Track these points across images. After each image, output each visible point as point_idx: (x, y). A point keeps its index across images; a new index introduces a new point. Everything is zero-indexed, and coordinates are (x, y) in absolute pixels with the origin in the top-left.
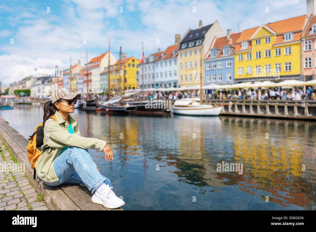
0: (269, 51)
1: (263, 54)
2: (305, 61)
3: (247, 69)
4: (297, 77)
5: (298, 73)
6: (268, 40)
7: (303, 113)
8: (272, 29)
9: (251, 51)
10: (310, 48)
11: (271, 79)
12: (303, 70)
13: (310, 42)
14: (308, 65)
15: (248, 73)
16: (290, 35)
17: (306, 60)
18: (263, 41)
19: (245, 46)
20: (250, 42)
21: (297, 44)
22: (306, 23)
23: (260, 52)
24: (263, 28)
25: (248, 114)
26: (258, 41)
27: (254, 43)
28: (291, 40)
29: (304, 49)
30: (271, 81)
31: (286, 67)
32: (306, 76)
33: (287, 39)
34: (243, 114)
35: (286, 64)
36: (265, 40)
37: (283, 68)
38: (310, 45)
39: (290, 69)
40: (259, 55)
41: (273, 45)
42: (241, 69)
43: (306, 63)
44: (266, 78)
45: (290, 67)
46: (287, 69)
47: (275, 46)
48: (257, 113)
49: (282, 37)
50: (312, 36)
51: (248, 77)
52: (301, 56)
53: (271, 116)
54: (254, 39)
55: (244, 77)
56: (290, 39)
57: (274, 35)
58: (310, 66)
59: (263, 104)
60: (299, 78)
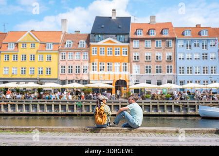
0: (34, 56)
1: (28, 58)
2: (60, 68)
3: (12, 69)
4: (54, 80)
5: (56, 77)
6: (33, 46)
7: (65, 110)
8: (36, 37)
9: (17, 53)
10: (64, 58)
11: (35, 81)
12: (59, 75)
13: (64, 54)
14: (63, 71)
15: (13, 73)
16: (51, 45)
17: (62, 67)
18: (29, 45)
19: (12, 47)
20: (17, 45)
21: (56, 53)
22: (62, 38)
23: (25, 56)
24: (29, 34)
25: (21, 113)
26: (24, 45)
27: (20, 45)
28: (52, 49)
29: (61, 58)
30: (34, 82)
31: (47, 71)
32: (61, 80)
33: (48, 48)
34: (16, 113)
35: (47, 69)
36: (30, 44)
37: (45, 73)
38: (64, 56)
39: (50, 73)
41: (38, 51)
42: (6, 69)
43: (62, 70)
44: (31, 79)
45: (50, 71)
46: (47, 74)
47: (39, 52)
48: (29, 111)
49: (44, 45)
50: (66, 49)
51: (14, 77)
52: (59, 64)
53: (41, 113)
54: (21, 43)
55: (9, 77)
56: (50, 48)
57: (38, 43)
58: (64, 72)
59: (35, 103)
60: (56, 81)
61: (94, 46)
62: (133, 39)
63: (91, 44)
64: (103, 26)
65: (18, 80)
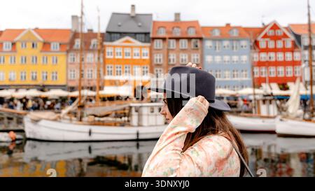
0: (36, 58)
1: (29, 60)
3: (10, 74)
4: (63, 87)
5: (64, 83)
6: (35, 45)
10: (74, 61)
12: (69, 81)
15: (10, 79)
16: (57, 45)
17: (71, 71)
19: (8, 48)
20: (14, 44)
22: (71, 37)
26: (24, 44)
27: (19, 45)
28: (58, 50)
29: (69, 61)
32: (70, 87)
33: (54, 48)
35: (53, 73)
36: (31, 44)
38: (74, 58)
39: (56, 79)
40: (25, 60)
41: (41, 52)
42: (2, 74)
43: (71, 74)
44: (33, 86)
45: (56, 76)
46: (53, 79)
49: (49, 45)
50: (76, 49)
52: (67, 67)
54: (19, 41)
57: (41, 43)
58: (74, 77)
60: (65, 88)
61: (109, 46)
62: (154, 39)
63: (105, 43)
64: (120, 24)
65: (17, 88)
